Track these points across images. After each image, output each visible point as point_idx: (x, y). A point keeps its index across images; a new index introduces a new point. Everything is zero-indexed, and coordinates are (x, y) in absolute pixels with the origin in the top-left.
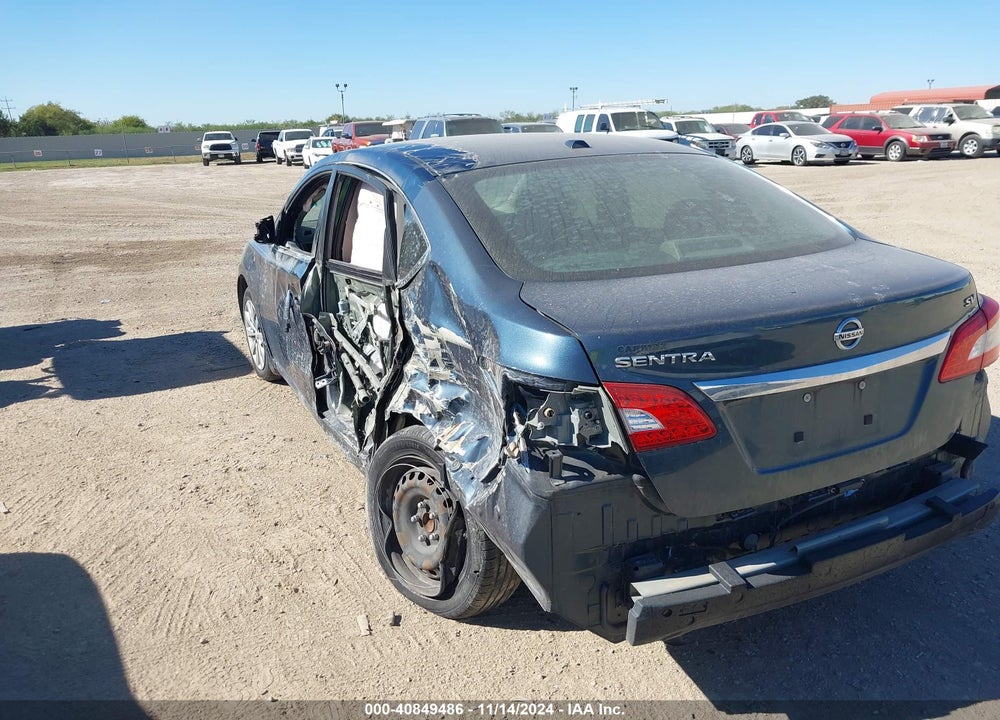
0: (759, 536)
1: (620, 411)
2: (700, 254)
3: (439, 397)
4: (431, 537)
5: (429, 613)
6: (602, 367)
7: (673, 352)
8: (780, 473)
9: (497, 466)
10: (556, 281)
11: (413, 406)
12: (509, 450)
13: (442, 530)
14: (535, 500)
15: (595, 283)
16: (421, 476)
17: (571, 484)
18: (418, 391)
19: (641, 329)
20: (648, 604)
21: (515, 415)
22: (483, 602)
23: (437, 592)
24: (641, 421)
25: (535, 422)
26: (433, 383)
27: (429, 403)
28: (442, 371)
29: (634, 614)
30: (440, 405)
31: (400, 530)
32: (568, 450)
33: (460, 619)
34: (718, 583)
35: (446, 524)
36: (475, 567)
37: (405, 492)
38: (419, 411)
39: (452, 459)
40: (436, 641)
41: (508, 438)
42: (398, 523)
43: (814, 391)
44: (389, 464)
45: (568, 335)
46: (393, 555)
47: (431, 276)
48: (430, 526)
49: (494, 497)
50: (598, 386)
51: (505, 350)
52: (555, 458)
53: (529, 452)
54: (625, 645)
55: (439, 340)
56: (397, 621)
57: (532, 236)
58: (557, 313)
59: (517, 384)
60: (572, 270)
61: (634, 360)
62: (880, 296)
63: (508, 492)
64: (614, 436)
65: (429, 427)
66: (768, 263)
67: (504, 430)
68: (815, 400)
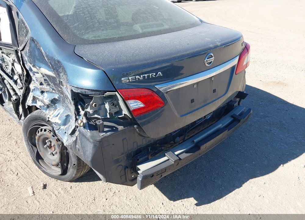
0: (179, 137)
1: (126, 101)
2: (150, 30)
3: (46, 98)
4: (54, 153)
5: (58, 180)
6: (116, 83)
7: (146, 73)
8: (187, 115)
9: (75, 128)
10: (91, 44)
11: (36, 103)
12: (78, 124)
13: (58, 150)
14: (93, 143)
15: (108, 44)
16: (45, 130)
17: (109, 133)
18: (37, 96)
19: (132, 64)
20: (144, 174)
21: (79, 107)
22: (79, 175)
23: (60, 173)
24: (135, 104)
25: (89, 110)
26: (42, 92)
27: (42, 101)
28: (45, 87)
29: (139, 179)
30: (47, 102)
31: (40, 151)
32: (105, 119)
33: (71, 181)
34: (168, 160)
35: (59, 148)
36: (74, 163)
37: (40, 137)
38: (39, 104)
39: (56, 125)
40: (62, 192)
41: (77, 117)
42: (39, 149)
43: (197, 83)
44: (30, 126)
45: (99, 69)
46: (40, 161)
47: (33, 45)
48: (53, 149)
49: (76, 142)
50: (115, 92)
51: (70, 78)
52: (101, 124)
53: (88, 122)
54: (136, 187)
55: (42, 74)
56: (45, 187)
57: (77, 24)
58: (93, 58)
59: (78, 93)
60: (97, 38)
61: (130, 78)
62: (219, 44)
63: (81, 140)
64: (125, 112)
65: (44, 111)
66: (175, 32)
67: (75, 114)
68: (198, 86)
